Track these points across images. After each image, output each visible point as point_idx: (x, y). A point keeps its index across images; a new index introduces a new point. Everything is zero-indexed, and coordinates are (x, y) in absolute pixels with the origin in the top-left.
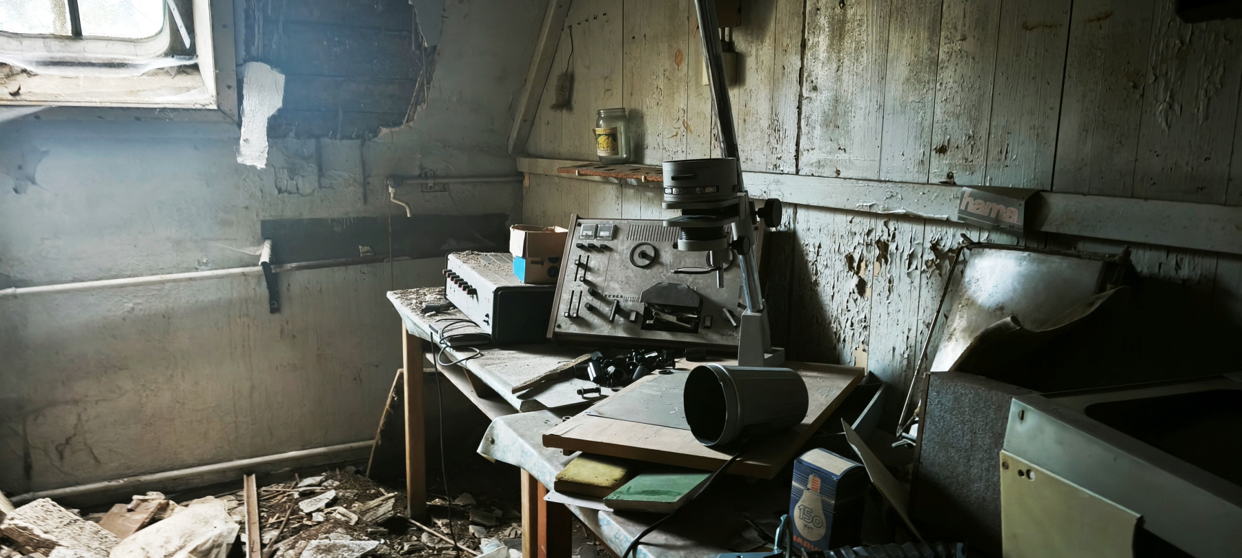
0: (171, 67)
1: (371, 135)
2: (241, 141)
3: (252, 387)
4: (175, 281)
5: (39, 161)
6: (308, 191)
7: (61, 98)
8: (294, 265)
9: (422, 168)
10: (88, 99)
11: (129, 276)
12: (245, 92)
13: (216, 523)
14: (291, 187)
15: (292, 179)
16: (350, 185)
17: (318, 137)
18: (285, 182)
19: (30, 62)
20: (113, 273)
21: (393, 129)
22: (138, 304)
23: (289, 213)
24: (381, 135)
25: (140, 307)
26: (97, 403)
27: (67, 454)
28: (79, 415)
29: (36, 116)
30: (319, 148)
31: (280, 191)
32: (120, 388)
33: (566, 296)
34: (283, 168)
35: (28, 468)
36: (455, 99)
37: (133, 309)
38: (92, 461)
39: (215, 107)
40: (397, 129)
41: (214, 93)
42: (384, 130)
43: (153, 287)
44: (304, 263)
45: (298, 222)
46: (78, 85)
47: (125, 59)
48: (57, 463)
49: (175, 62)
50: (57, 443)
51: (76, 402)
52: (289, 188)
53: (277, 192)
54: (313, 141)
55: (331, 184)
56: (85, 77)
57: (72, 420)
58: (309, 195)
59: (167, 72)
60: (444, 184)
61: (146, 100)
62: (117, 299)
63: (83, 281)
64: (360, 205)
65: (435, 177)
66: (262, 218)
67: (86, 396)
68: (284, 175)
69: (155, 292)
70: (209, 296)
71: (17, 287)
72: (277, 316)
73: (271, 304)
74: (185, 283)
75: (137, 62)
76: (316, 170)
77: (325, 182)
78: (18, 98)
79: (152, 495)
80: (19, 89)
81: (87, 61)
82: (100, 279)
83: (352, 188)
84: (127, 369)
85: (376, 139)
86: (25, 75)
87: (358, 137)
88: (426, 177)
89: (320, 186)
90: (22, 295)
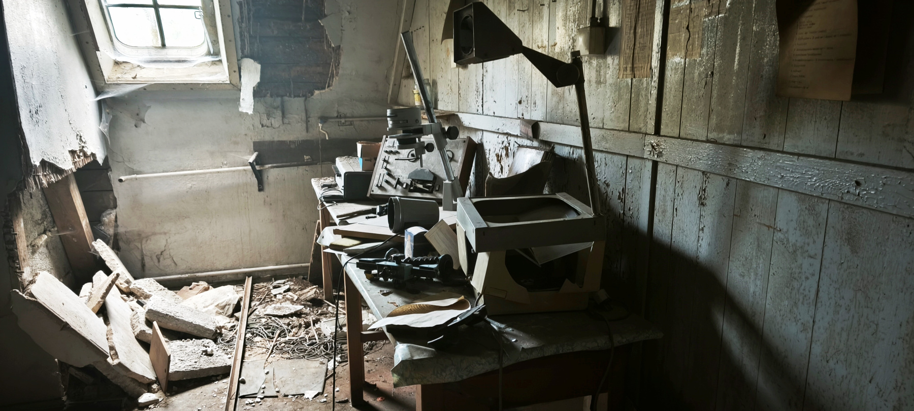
0: (209, 61)
1: (309, 95)
2: (241, 100)
3: (250, 231)
4: (211, 173)
5: (146, 111)
6: (277, 126)
7: (155, 80)
8: (270, 165)
9: (338, 112)
10: (168, 80)
11: (189, 170)
12: (242, 74)
13: (228, 294)
14: (268, 124)
15: (268, 119)
16: (299, 122)
17: (282, 96)
18: (265, 122)
19: (141, 61)
20: (182, 168)
21: (321, 91)
22: (194, 184)
23: (267, 138)
24: (315, 94)
25: (194, 186)
26: (175, 235)
27: (161, 259)
28: (167, 240)
29: (144, 89)
30: (283, 103)
31: (263, 126)
32: (186, 228)
33: (377, 176)
34: (264, 113)
35: (143, 266)
36: (354, 74)
37: (191, 187)
38: (173, 264)
39: (229, 82)
40: (324, 91)
41: (228, 75)
42: (317, 92)
43: (200, 176)
44: (275, 165)
45: (272, 142)
46: (164, 73)
47: (186, 58)
48: (157, 264)
49: (210, 59)
50: (157, 254)
51: (165, 234)
52: (267, 125)
53: (261, 126)
54: (279, 99)
55: (289, 122)
56: (167, 68)
57: (163, 243)
58: (278, 128)
59: (207, 64)
60: (351, 121)
61: (196, 79)
62: (183, 182)
63: (167, 172)
64: (304, 133)
65: (345, 117)
66: (253, 140)
67: (170, 231)
68: (265, 117)
69: (202, 179)
70: (228, 181)
71: (137, 174)
72: (262, 193)
73: (259, 187)
74: (216, 174)
75: (192, 60)
76: (281, 114)
77: (286, 121)
78: (135, 80)
79: (201, 283)
80: (136, 75)
81: (168, 60)
82: (176, 171)
83: (300, 124)
84: (189, 218)
85: (312, 97)
86: (139, 68)
87: (303, 96)
88: (341, 117)
89: (283, 123)
90: (139, 178)
